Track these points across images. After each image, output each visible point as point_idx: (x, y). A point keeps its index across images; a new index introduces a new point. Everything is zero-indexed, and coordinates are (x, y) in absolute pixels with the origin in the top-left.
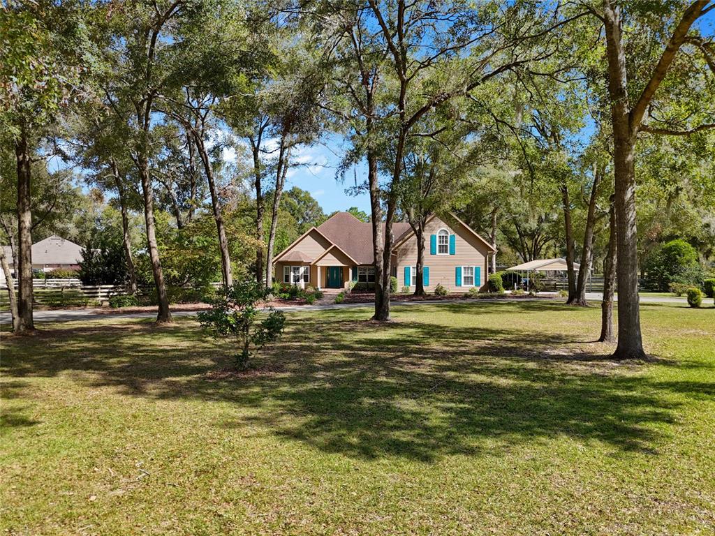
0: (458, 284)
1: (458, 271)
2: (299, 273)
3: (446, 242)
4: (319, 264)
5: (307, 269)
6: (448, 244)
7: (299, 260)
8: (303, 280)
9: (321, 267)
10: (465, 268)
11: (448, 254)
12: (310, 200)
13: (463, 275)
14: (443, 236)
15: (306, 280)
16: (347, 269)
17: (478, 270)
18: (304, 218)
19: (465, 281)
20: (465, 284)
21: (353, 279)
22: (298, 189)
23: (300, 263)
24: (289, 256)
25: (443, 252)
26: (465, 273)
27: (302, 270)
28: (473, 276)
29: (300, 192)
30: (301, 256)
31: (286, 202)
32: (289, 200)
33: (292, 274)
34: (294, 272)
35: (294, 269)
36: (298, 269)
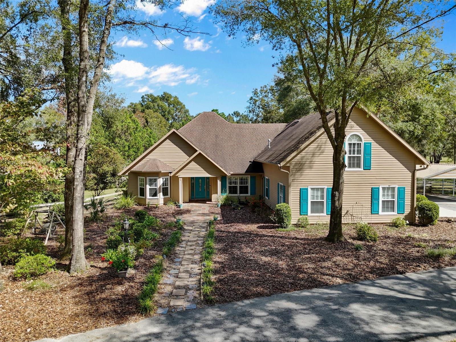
0: (374, 211)
1: (374, 193)
2: (156, 185)
3: (359, 152)
4: (181, 175)
5: (166, 180)
6: (362, 156)
7: (155, 170)
8: (161, 193)
9: (184, 179)
10: (384, 189)
11: (361, 169)
12: (179, 103)
13: (381, 199)
14: (354, 144)
15: (165, 193)
16: (216, 180)
17: (401, 191)
18: (174, 118)
19: (383, 207)
20: (383, 211)
21: (222, 192)
22: (168, 94)
23: (157, 174)
24: (144, 165)
25: (354, 167)
26: (384, 195)
27: (160, 181)
28: (396, 200)
29: (170, 96)
30: (159, 164)
31: (158, 105)
32: (161, 103)
33: (148, 187)
34: (151, 185)
35: (151, 180)
36: (155, 180)
